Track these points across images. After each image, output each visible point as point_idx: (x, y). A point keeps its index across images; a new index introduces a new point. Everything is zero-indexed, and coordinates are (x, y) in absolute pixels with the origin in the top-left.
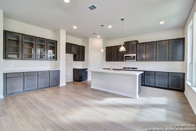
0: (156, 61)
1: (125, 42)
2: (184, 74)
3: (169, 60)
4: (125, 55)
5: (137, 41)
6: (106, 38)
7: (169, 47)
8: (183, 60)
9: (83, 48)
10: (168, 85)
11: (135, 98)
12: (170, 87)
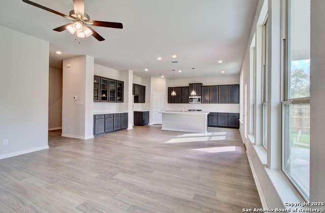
0: (218, 103)
1: (190, 84)
2: (239, 114)
3: (228, 103)
4: (190, 97)
5: (201, 84)
6: (169, 78)
7: (228, 91)
8: (239, 103)
9: (144, 88)
10: (228, 124)
11: (205, 133)
12: (229, 126)
